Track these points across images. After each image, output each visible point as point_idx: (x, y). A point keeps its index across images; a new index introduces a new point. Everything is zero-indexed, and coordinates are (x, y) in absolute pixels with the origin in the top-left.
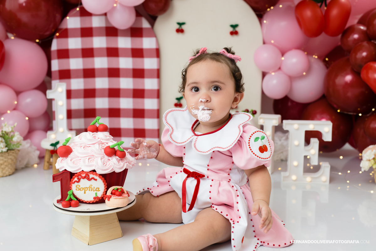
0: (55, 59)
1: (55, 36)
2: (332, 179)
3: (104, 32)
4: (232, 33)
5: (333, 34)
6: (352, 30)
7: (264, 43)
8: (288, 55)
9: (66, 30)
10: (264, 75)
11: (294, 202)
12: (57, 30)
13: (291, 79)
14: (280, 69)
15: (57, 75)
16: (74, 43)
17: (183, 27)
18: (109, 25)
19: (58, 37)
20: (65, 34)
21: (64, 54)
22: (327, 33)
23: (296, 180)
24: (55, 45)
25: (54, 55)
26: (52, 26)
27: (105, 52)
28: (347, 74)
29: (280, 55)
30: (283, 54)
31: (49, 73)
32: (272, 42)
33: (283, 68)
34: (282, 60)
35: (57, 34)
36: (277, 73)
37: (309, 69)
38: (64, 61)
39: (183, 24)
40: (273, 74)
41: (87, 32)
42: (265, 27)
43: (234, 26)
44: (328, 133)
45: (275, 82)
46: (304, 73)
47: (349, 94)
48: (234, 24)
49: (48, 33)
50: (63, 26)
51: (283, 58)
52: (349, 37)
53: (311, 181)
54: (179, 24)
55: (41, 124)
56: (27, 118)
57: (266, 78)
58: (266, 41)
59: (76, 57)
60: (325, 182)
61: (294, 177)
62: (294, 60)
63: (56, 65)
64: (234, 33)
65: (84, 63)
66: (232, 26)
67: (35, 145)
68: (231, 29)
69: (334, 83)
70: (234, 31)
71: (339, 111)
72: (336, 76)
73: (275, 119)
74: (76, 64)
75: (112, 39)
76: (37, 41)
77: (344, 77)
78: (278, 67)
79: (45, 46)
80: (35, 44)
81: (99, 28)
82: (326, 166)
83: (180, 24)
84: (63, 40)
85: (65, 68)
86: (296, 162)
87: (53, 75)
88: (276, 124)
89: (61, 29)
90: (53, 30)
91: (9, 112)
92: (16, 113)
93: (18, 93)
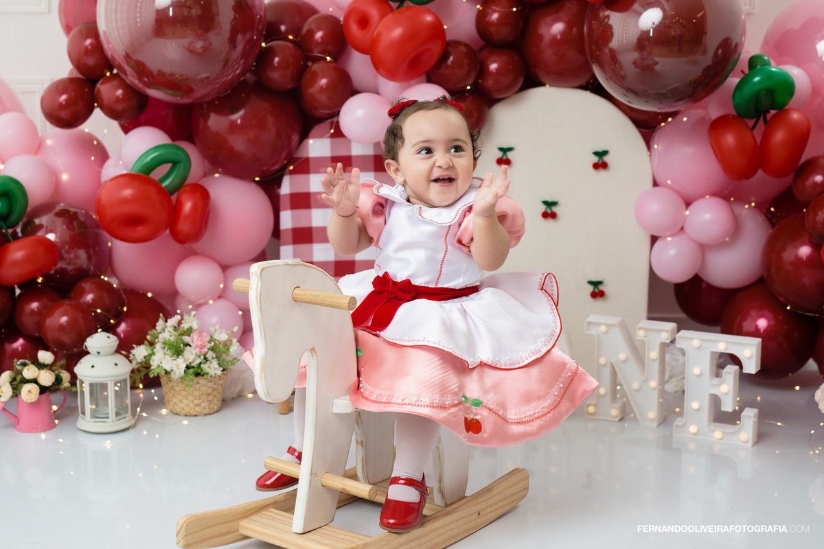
0: (286, 209)
1: (287, 171)
2: (761, 437)
3: (372, 165)
4: (596, 166)
5: (779, 173)
6: (811, 166)
7: (655, 184)
8: (696, 206)
9: (307, 160)
10: (654, 239)
11: (692, 470)
12: (291, 160)
13: (703, 248)
14: (682, 229)
15: (290, 236)
17: (510, 155)
18: (379, 152)
19: (292, 173)
20: (304, 166)
21: (302, 201)
22: (765, 171)
23: (696, 434)
24: (286, 188)
25: (285, 202)
26: (284, 155)
28: (802, 243)
29: (684, 206)
30: (688, 204)
31: (276, 232)
32: (669, 182)
33: (687, 228)
34: (686, 216)
35: (291, 168)
36: (676, 238)
37: (736, 230)
38: (301, 213)
39: (510, 149)
40: (669, 239)
42: (656, 154)
43: (601, 154)
44: (750, 358)
45: (672, 252)
46: (727, 239)
47: (807, 281)
48: (600, 149)
49: (276, 167)
50: (301, 154)
51: (687, 213)
52: (806, 178)
53: (722, 439)
54: (501, 149)
56: (240, 313)
57: (658, 244)
58: (659, 180)
60: (746, 442)
61: (693, 429)
62: (707, 216)
63: (288, 220)
64: (600, 166)
66: (596, 154)
68: (596, 159)
70: (600, 162)
71: (788, 308)
73: (666, 331)
74: (322, 218)
76: (257, 179)
77: (797, 248)
78: (680, 227)
79: (270, 185)
80: (253, 185)
81: (363, 158)
82: (750, 415)
83: (504, 150)
84: (300, 178)
85: (303, 224)
86: (697, 404)
87: (282, 236)
88: (668, 339)
89: (298, 159)
90: (286, 162)
91: (211, 302)
92: (222, 303)
93: (225, 268)
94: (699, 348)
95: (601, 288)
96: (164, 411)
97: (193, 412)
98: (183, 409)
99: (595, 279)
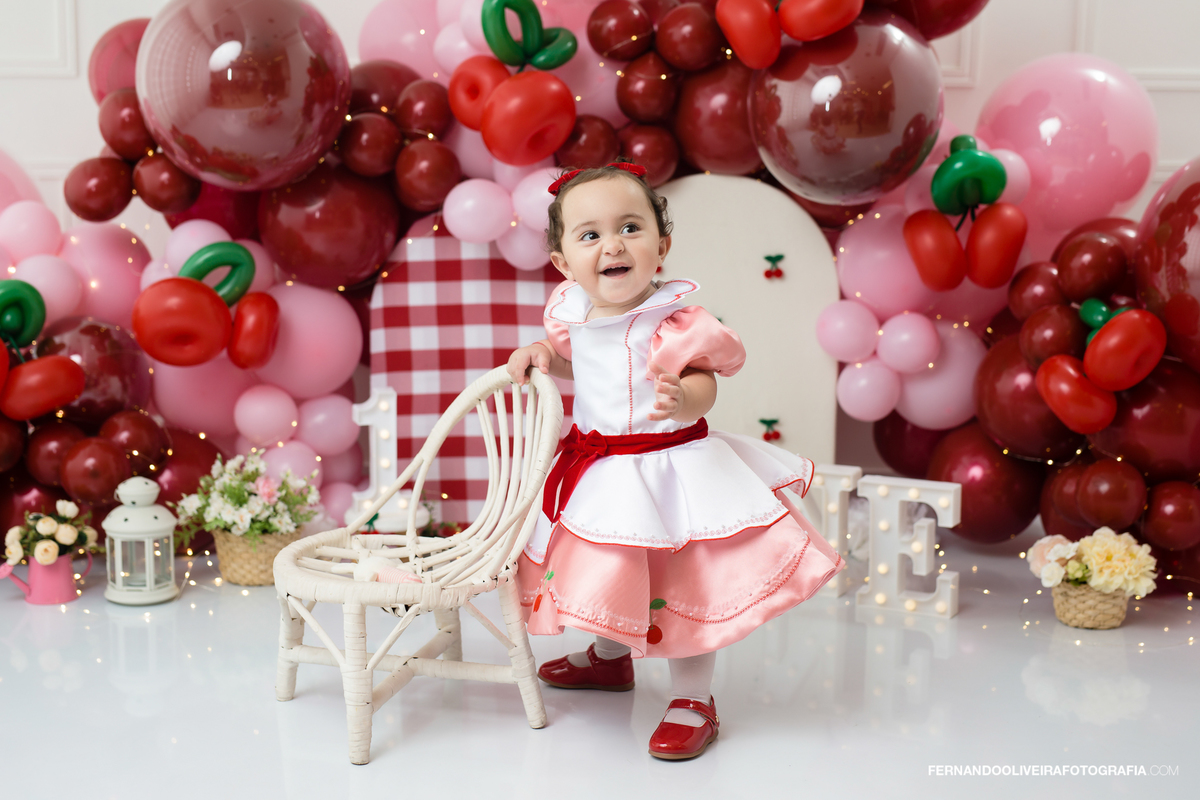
0: (377, 327)
1: (380, 279)
2: (962, 608)
3: (486, 271)
4: (769, 274)
5: (991, 283)
6: (1030, 274)
7: (843, 297)
8: (891, 324)
9: (405, 265)
10: (842, 366)
11: (879, 649)
12: (385, 264)
13: (902, 378)
14: (875, 353)
15: (383, 362)
16: (421, 294)
18: (496, 256)
19: (385, 281)
20: (401, 273)
21: (398, 317)
22: (974, 279)
23: (884, 605)
24: (378, 300)
25: (376, 319)
26: (375, 258)
27: (488, 314)
28: (1021, 371)
29: (876, 324)
30: (881, 321)
31: (366, 358)
32: (858, 295)
33: (881, 352)
34: (880, 337)
35: (385, 274)
36: (868, 365)
37: (941, 352)
38: (398, 331)
40: (859, 366)
41: (448, 271)
42: (842, 260)
43: (775, 259)
44: (946, 508)
45: (863, 382)
46: (931, 365)
47: (1027, 418)
48: (773, 253)
49: (365, 273)
50: (397, 257)
51: (881, 332)
52: (1024, 290)
53: (915, 610)
55: (344, 469)
56: (319, 459)
57: (846, 372)
58: (847, 292)
59: (424, 323)
60: (943, 613)
61: (880, 598)
62: (905, 337)
63: (380, 341)
64: (774, 274)
65: (441, 338)
66: (769, 259)
67: (333, 517)
68: (768, 266)
69: (993, 390)
70: (774, 269)
71: (1005, 452)
72: (998, 376)
73: (848, 477)
74: (423, 338)
75: (503, 285)
76: (341, 288)
77: (1014, 376)
78: (871, 351)
79: (357, 297)
80: (336, 296)
81: (476, 263)
82: (948, 579)
84: (396, 287)
85: (399, 346)
86: (884, 567)
87: (374, 361)
88: (850, 487)
89: (394, 263)
90: (377, 267)
91: (281, 444)
92: (295, 446)
93: (299, 401)
94: (887, 497)
95: (777, 428)
96: (218, 581)
97: (257, 581)
98: (244, 577)
99: (768, 417)
